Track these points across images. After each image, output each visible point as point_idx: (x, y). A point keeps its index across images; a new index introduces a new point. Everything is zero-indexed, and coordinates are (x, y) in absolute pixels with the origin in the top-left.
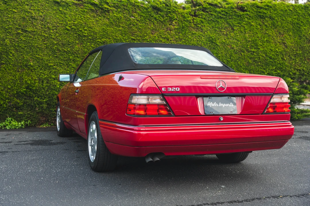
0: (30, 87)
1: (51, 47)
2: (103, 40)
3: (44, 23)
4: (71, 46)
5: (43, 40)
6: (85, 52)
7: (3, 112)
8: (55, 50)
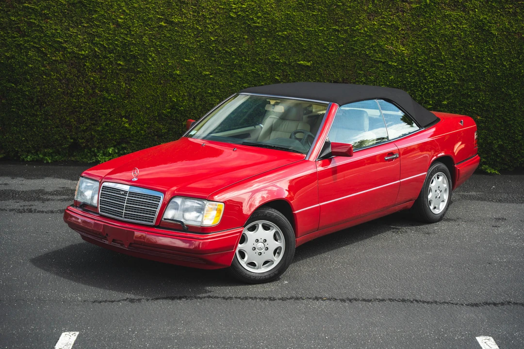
0: (177, 107)
1: (208, 45)
2: (286, 33)
3: (198, 8)
4: (237, 44)
5: (195, 35)
6: (258, 52)
7: (141, 142)
8: (213, 50)
